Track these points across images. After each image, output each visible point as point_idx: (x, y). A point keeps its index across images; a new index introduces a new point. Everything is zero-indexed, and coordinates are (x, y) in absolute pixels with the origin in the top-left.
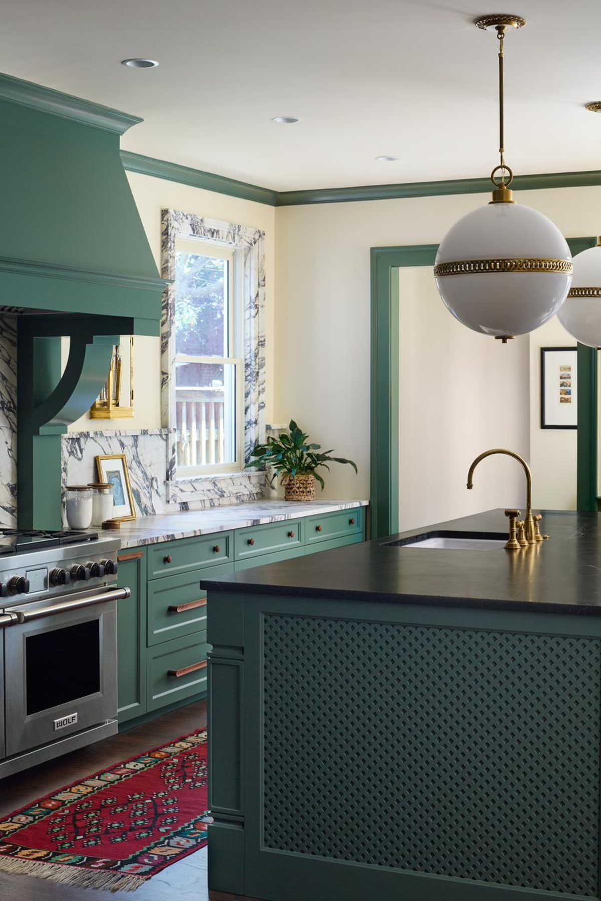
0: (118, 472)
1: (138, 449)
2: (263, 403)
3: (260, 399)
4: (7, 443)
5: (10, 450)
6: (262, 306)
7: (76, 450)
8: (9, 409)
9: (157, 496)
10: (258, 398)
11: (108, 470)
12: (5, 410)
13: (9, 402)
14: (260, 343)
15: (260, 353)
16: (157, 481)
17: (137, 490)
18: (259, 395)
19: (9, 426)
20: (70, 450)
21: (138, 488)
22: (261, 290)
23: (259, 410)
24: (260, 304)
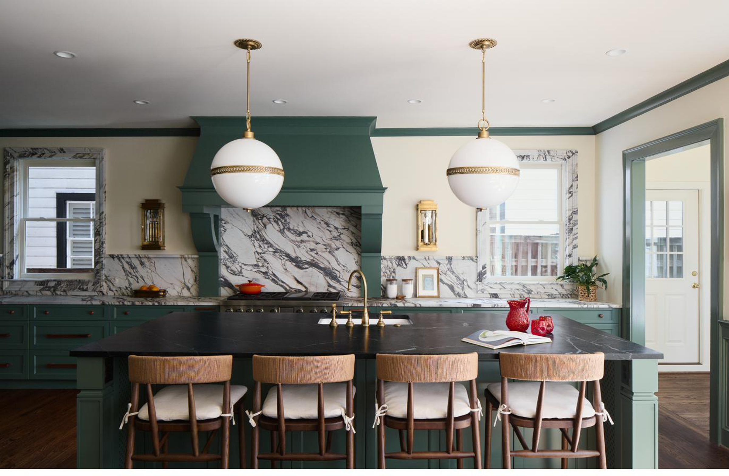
0: (433, 275)
1: (452, 266)
2: (576, 245)
3: (573, 243)
4: (354, 259)
5: (357, 262)
6: (575, 192)
7: (402, 264)
8: (357, 246)
9: (469, 289)
10: (572, 242)
11: (424, 274)
12: (354, 246)
13: (356, 242)
14: (574, 213)
15: (573, 218)
16: (467, 281)
17: (451, 285)
18: (573, 240)
19: (356, 252)
20: (397, 264)
21: (453, 284)
22: (575, 184)
23: (573, 249)
24: (573, 191)
